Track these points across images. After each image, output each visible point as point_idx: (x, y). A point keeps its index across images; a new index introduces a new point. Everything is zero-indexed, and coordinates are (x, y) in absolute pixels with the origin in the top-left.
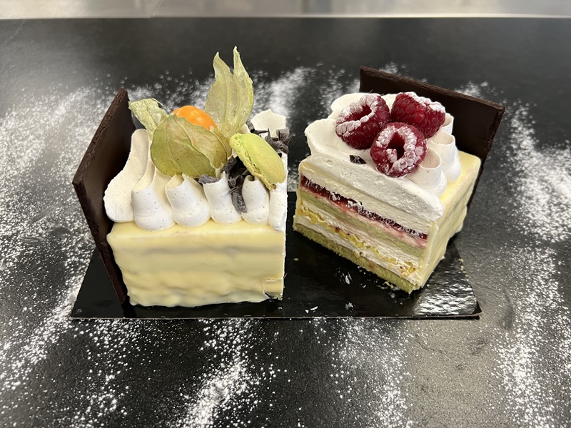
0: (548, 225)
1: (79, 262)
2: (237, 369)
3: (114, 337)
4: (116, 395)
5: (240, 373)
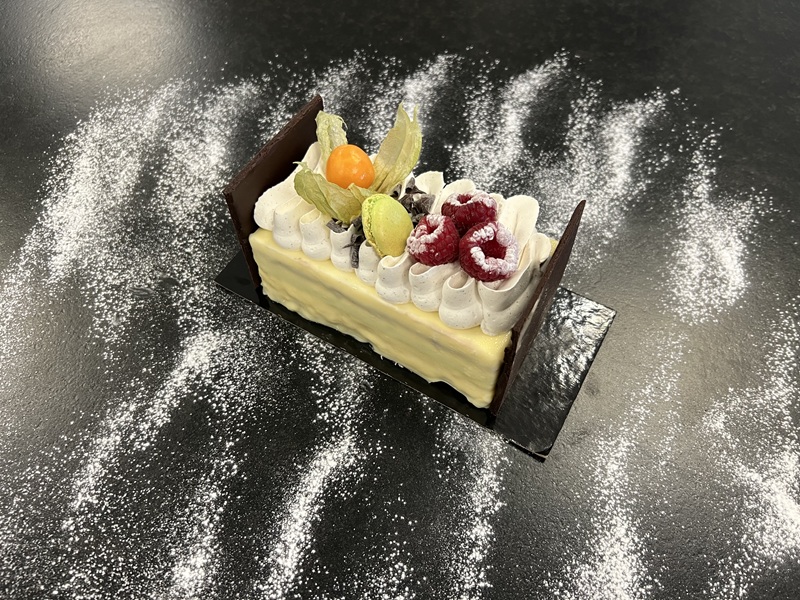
0: (691, 304)
1: (192, 320)
2: (347, 443)
3: (231, 405)
4: (236, 461)
5: (349, 447)
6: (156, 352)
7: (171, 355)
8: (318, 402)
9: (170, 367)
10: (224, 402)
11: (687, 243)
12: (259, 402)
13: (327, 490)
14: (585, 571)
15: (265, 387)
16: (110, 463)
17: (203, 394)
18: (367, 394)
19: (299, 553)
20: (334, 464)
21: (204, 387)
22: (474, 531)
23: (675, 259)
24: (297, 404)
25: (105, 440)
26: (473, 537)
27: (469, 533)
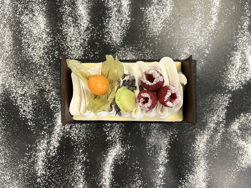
0: (234, 81)
2: (118, 146)
6: (47, 120)
7: (52, 121)
8: (107, 133)
9: (53, 126)
10: (75, 137)
11: (236, 53)
12: (87, 135)
13: (115, 162)
14: (191, 177)
15: (88, 130)
16: (45, 161)
17: (68, 135)
18: (122, 129)
19: (109, 181)
20: (115, 154)
21: (67, 132)
22: (160, 169)
23: (231, 61)
24: (100, 135)
25: (40, 154)
26: (159, 171)
27: (158, 170)
